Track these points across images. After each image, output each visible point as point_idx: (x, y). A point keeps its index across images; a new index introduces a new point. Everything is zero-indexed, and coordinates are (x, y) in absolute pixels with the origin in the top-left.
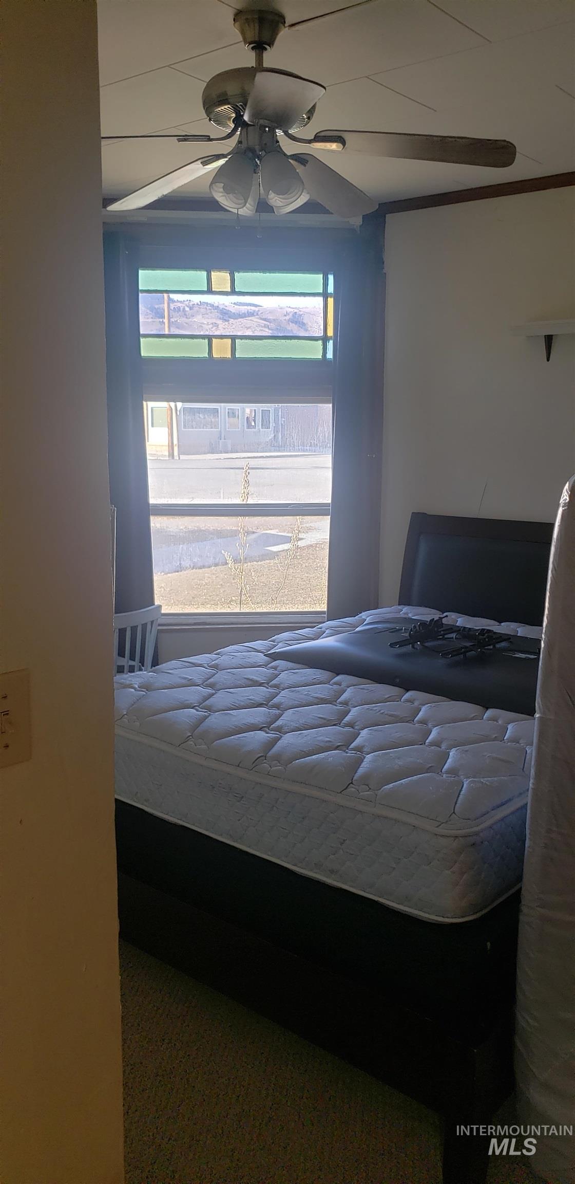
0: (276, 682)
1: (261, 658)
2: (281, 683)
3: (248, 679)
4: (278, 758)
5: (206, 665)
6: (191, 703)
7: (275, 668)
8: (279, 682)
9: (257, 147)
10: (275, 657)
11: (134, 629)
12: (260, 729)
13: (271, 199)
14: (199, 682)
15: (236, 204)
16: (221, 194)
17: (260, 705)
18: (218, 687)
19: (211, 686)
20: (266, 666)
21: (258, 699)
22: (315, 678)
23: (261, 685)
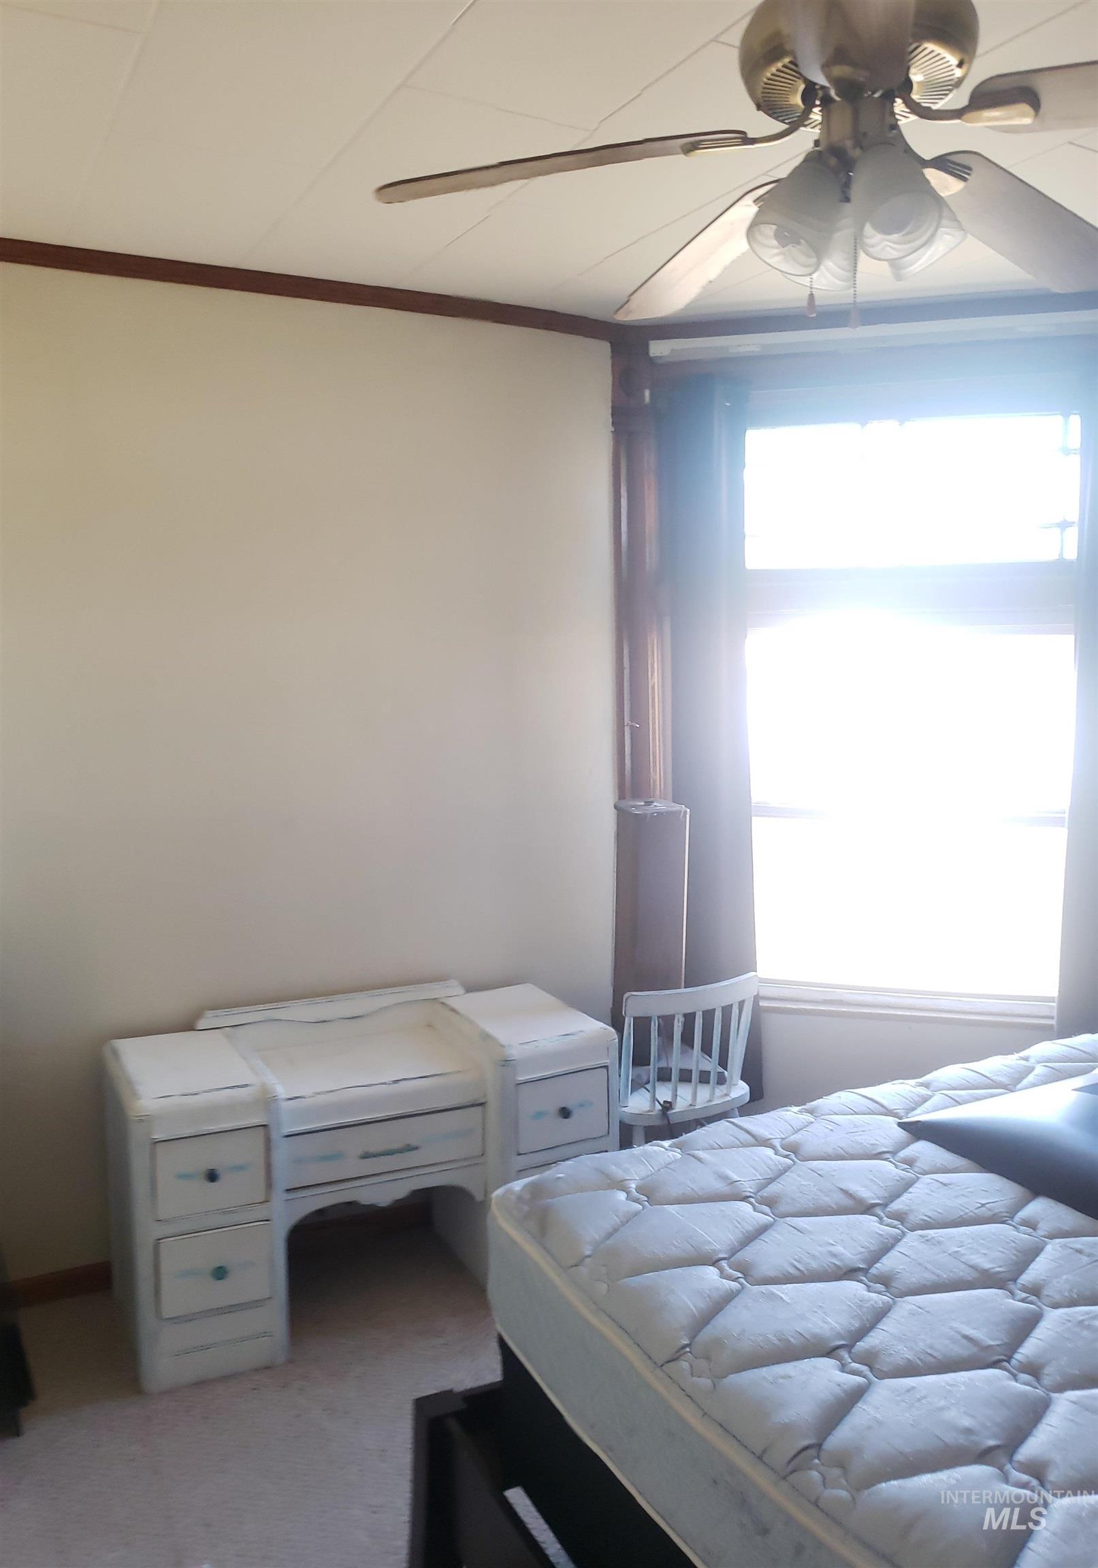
0: (901, 1207)
1: (888, 1131)
2: (912, 1210)
3: (845, 1192)
4: (842, 1462)
5: (777, 1143)
6: (714, 1251)
7: (910, 1162)
8: (907, 1208)
9: (849, 144)
10: (919, 1131)
11: (709, 1015)
12: (830, 1353)
13: (873, 246)
14: (748, 1188)
15: (806, 266)
16: (776, 251)
17: (850, 1273)
18: (782, 1208)
19: (771, 1202)
20: (894, 1153)
21: (850, 1254)
22: (983, 1205)
23: (868, 1209)
